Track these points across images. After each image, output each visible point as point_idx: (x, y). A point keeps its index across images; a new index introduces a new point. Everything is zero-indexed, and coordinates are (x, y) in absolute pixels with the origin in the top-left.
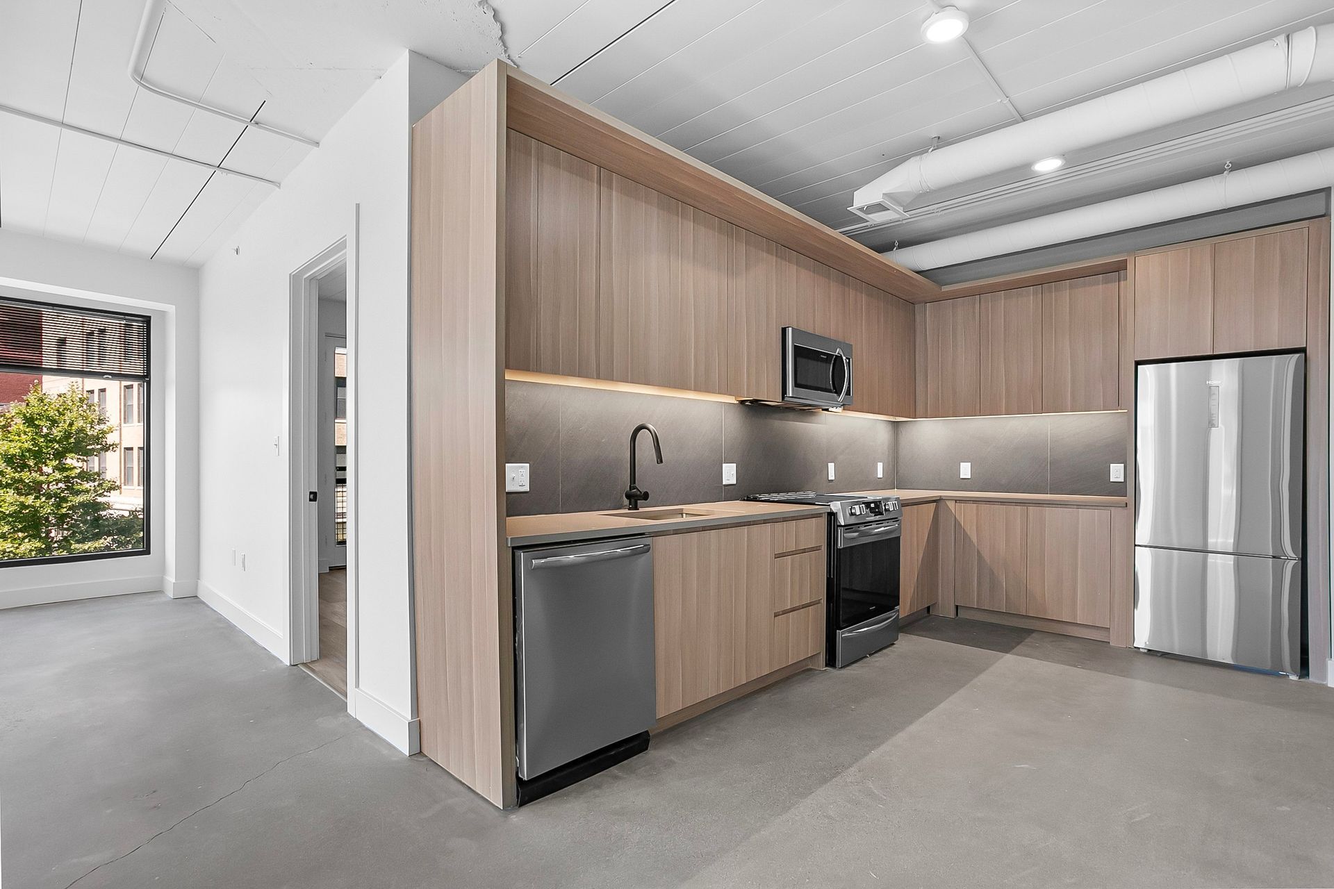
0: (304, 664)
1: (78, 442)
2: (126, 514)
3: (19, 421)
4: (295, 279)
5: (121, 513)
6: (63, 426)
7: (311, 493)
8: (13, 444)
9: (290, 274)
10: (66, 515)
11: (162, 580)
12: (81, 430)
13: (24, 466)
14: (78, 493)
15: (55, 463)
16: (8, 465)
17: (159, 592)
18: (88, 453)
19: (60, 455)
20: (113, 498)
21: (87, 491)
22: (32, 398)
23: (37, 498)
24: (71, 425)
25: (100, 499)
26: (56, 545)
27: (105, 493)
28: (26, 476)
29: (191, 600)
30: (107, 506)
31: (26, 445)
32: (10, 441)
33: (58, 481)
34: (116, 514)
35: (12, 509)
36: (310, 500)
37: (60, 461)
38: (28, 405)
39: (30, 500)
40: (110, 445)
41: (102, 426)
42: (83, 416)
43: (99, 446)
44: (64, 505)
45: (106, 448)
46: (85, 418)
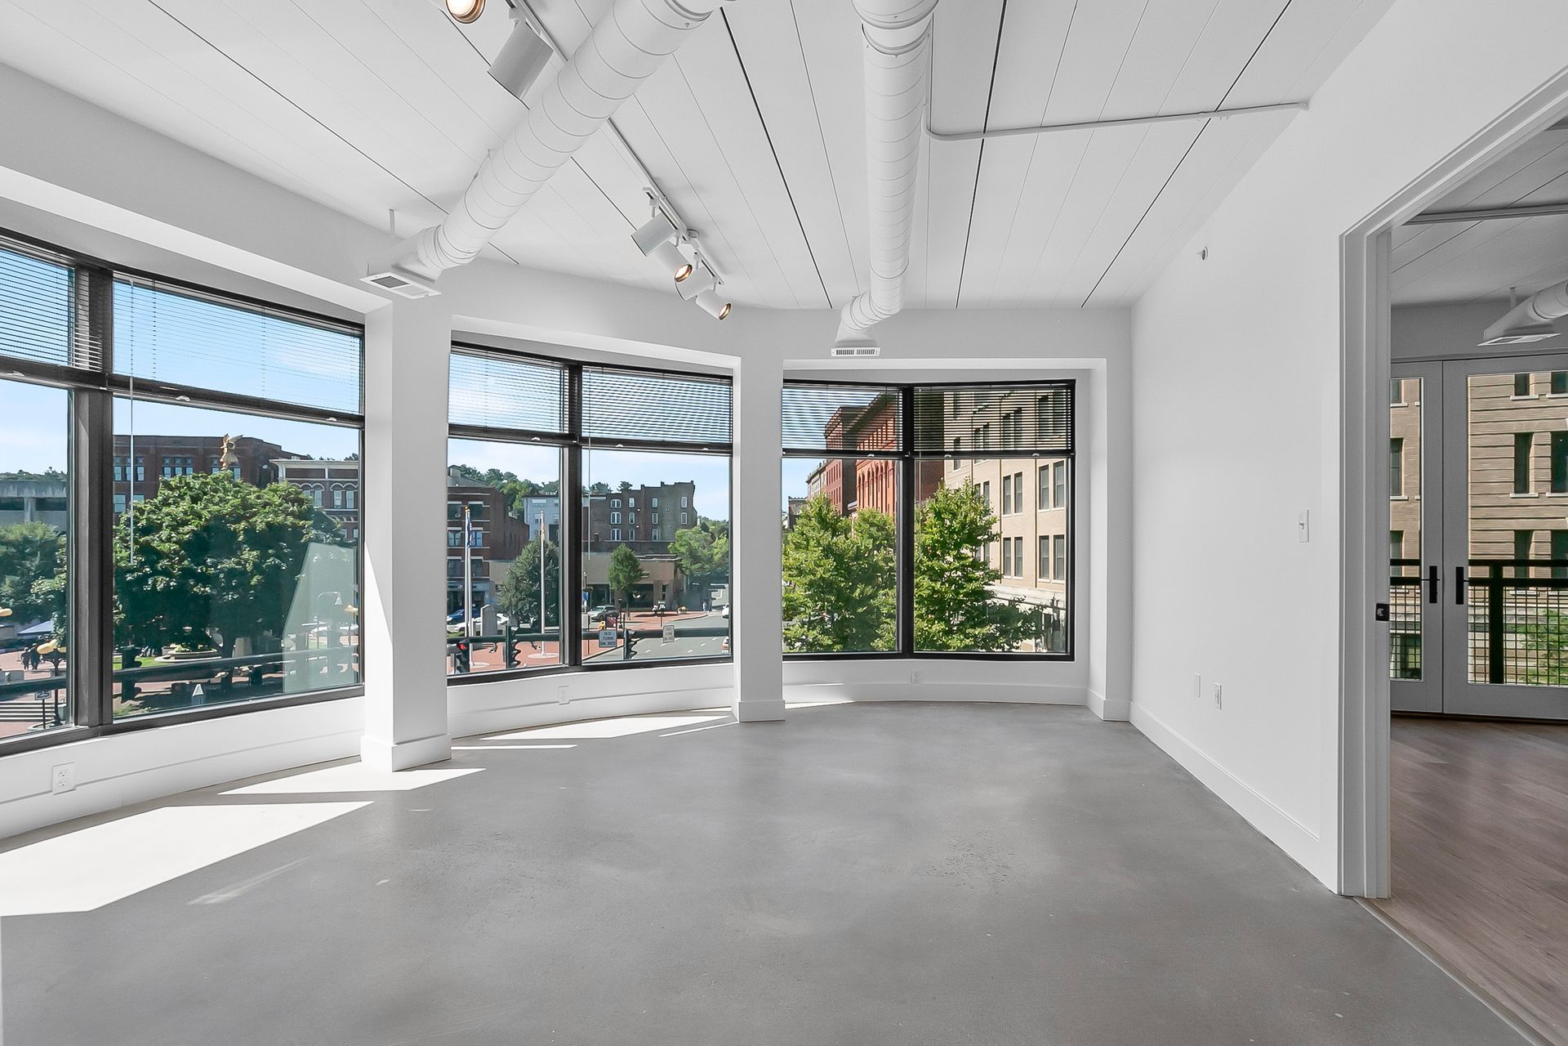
0: (1367, 901)
1: (970, 534)
2: (1006, 603)
3: (931, 515)
4: (1350, 243)
5: (1003, 602)
6: (960, 518)
7: (1379, 606)
8: (928, 536)
9: (1341, 236)
10: (962, 602)
11: (1086, 693)
12: (973, 522)
13: (934, 555)
14: (970, 580)
15: (955, 553)
16: (924, 555)
17: (1082, 707)
18: (977, 543)
19: (958, 546)
20: (995, 587)
21: (977, 580)
22: (939, 494)
23: (943, 584)
24: (966, 517)
25: (986, 588)
26: (955, 628)
27: (991, 582)
28: (936, 564)
29: (1122, 726)
30: (991, 595)
31: (936, 537)
32: (926, 533)
33: (957, 569)
34: (999, 602)
35: (927, 592)
36: (1378, 618)
37: (959, 551)
38: (937, 500)
39: (938, 586)
40: (995, 535)
41: (987, 518)
42: (974, 508)
43: (986, 537)
44: (961, 592)
45: (991, 538)
46: (975, 510)
